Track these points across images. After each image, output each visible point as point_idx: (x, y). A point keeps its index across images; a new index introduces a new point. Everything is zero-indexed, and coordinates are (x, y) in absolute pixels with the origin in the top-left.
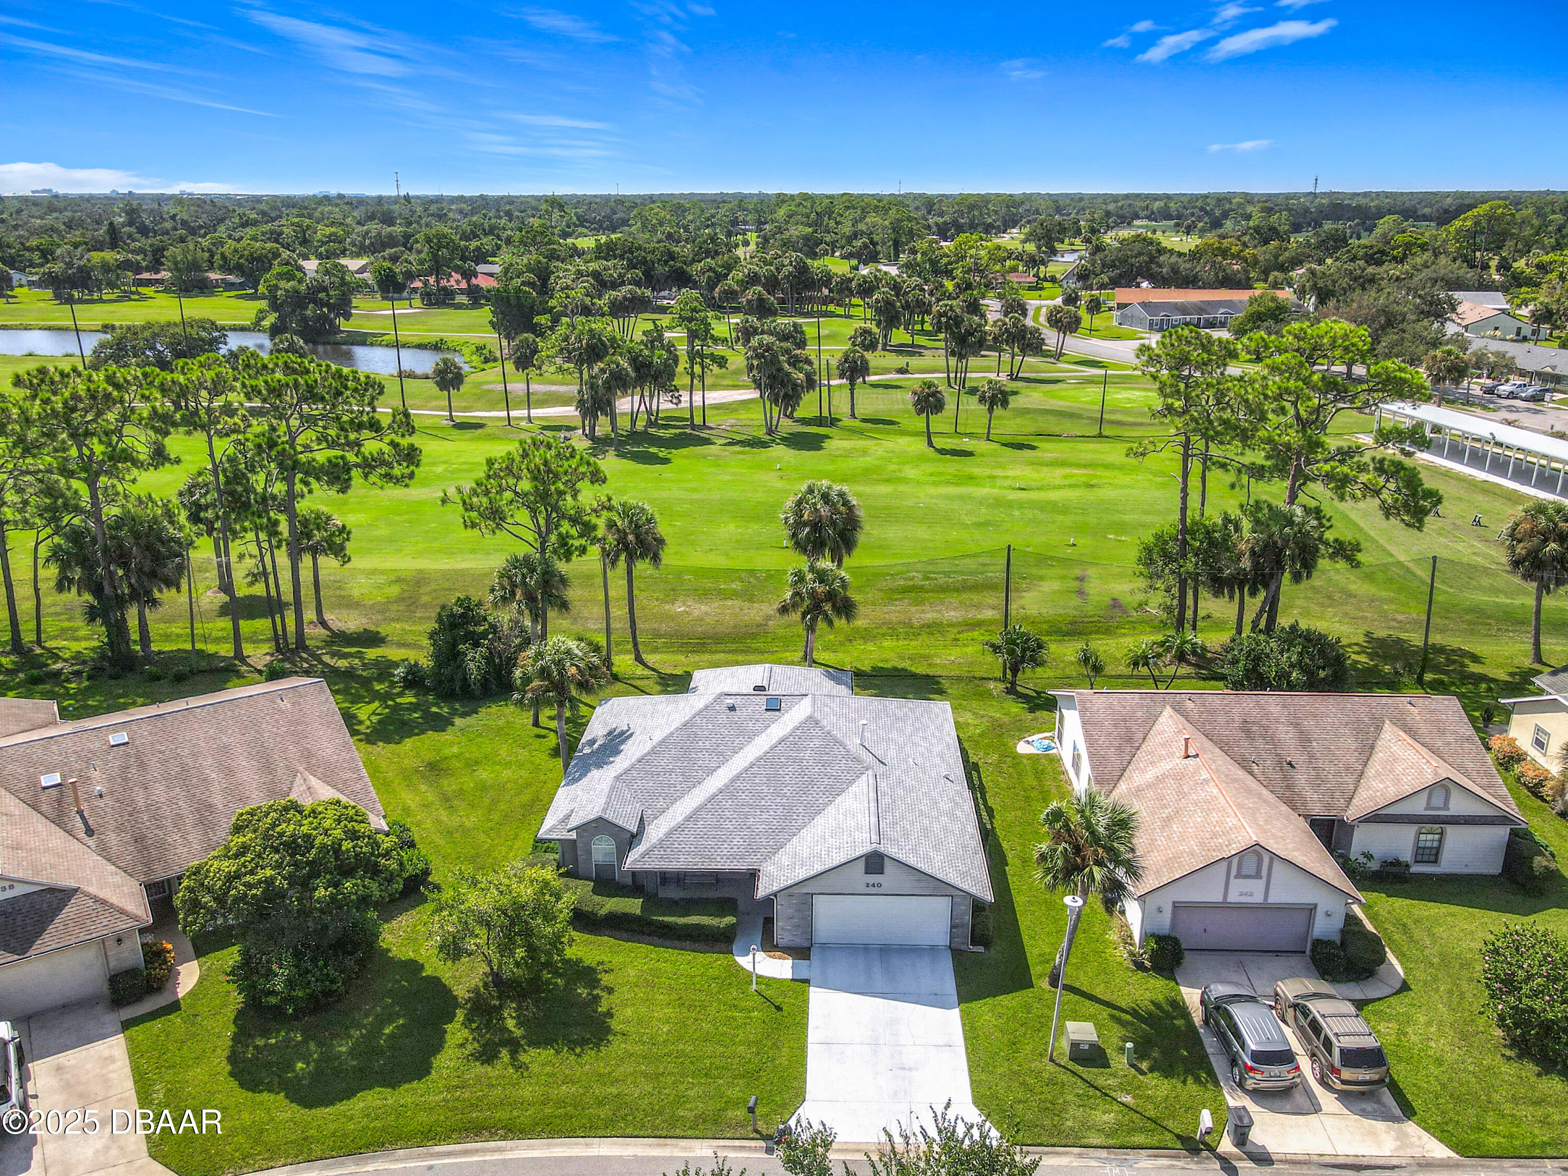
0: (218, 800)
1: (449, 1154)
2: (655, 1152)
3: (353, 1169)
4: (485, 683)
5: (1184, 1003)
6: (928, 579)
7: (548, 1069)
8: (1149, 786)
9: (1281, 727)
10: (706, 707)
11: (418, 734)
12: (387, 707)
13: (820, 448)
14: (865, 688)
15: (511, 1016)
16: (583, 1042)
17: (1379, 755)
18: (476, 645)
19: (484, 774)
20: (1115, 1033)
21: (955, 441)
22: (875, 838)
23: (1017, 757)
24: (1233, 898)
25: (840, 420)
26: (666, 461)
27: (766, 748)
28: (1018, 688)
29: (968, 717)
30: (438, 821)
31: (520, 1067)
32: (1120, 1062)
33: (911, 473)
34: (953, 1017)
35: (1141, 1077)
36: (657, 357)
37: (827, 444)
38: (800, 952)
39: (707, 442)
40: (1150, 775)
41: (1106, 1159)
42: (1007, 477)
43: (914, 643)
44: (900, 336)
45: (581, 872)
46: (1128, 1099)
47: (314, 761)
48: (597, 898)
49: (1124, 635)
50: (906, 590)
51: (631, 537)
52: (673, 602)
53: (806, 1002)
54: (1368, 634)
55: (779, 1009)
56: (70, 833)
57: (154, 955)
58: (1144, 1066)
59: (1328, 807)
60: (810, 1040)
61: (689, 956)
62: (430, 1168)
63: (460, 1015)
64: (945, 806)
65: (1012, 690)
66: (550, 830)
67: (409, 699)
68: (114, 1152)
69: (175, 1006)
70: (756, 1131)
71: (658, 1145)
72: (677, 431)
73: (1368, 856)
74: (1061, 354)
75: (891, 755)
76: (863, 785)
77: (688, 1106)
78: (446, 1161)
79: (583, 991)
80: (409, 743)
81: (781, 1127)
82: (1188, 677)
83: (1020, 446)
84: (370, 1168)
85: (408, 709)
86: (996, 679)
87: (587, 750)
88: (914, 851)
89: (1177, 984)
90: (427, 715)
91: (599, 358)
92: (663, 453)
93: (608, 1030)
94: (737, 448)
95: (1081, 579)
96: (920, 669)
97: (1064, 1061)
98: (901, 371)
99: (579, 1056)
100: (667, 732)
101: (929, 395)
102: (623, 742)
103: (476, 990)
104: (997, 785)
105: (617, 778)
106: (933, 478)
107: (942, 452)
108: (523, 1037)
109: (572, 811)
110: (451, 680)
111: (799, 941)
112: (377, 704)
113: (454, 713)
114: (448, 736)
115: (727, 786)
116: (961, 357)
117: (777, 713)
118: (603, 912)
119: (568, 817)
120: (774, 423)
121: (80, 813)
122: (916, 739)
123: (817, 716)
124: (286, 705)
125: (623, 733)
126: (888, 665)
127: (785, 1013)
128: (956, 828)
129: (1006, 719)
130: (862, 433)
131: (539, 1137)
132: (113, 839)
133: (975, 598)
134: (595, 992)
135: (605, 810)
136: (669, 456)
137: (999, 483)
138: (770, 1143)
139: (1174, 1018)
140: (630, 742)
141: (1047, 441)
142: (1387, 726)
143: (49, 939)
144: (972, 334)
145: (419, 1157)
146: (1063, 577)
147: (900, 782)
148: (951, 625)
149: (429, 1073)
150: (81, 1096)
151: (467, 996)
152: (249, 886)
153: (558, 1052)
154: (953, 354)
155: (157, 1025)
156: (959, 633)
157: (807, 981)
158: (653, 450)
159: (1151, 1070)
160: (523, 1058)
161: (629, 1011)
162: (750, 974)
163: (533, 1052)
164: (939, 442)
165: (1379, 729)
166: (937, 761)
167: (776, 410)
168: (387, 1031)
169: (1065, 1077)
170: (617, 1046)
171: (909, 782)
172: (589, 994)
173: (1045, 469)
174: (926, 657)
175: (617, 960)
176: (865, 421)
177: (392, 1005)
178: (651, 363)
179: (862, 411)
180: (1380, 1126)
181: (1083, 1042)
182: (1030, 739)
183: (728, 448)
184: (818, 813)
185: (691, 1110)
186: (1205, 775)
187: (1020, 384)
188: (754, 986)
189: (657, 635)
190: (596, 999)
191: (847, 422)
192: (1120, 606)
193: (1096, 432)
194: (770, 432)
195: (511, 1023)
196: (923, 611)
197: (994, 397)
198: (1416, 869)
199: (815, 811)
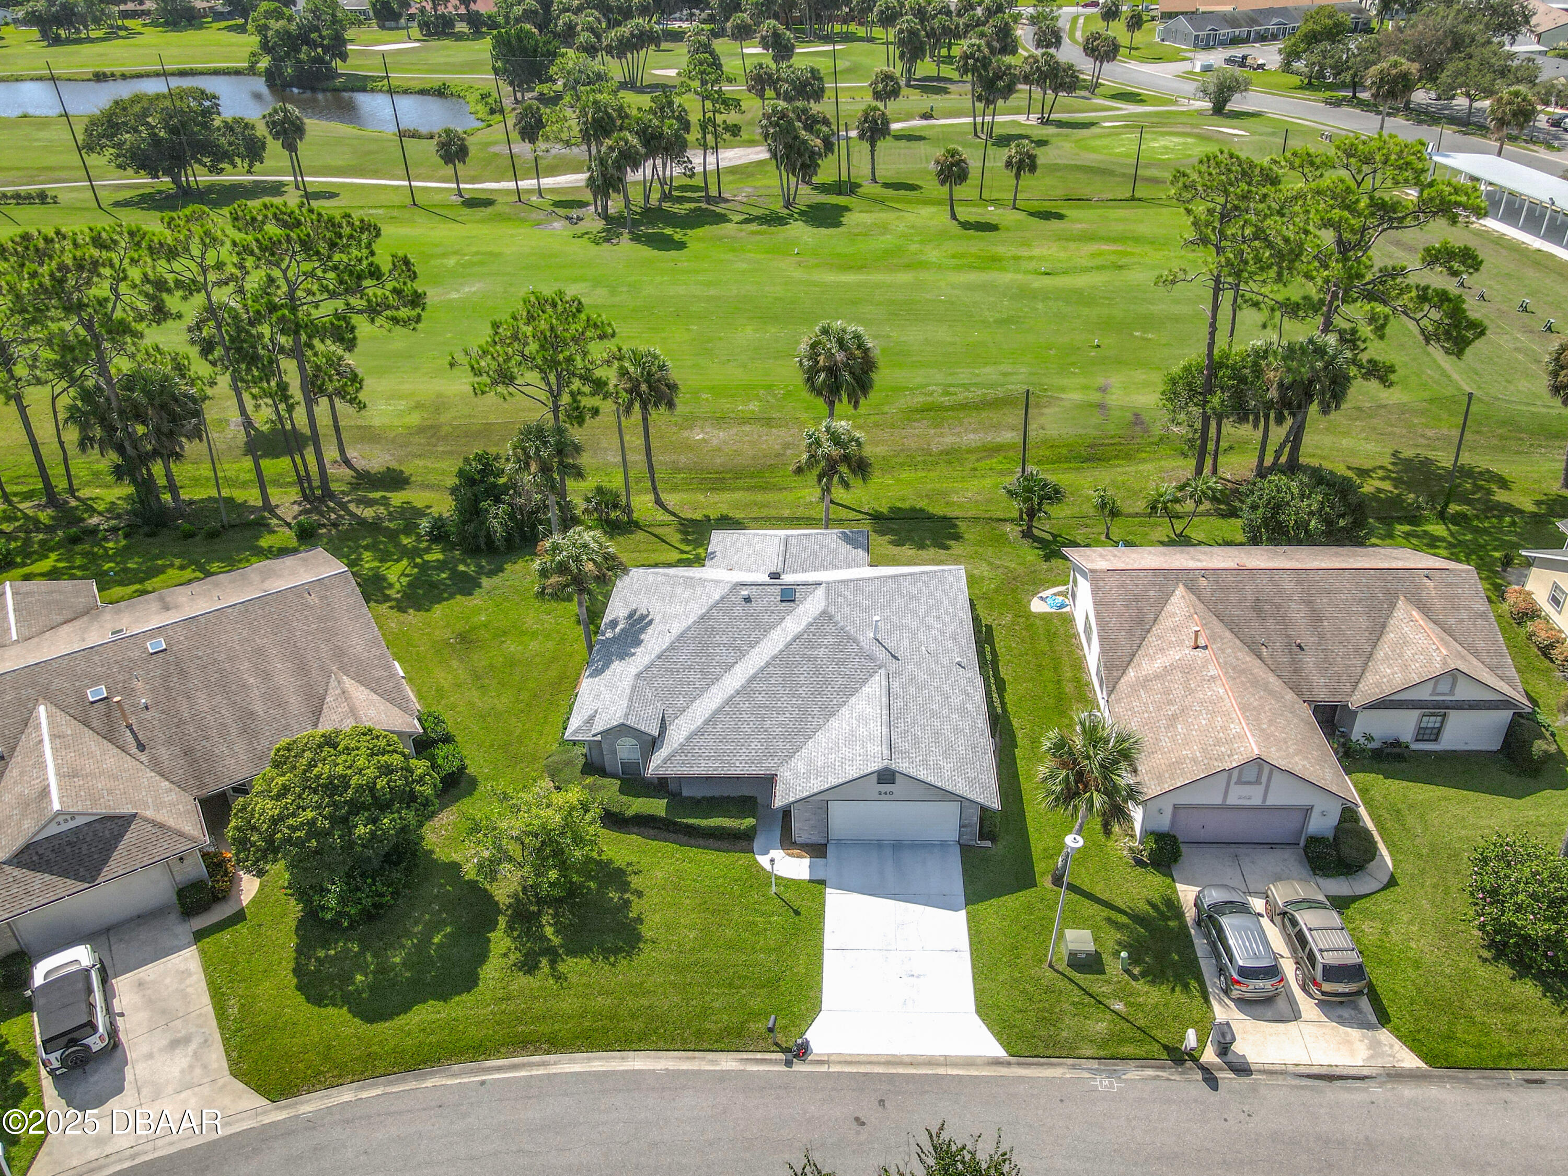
0: (258, 707)
1: (499, 1069)
2: (685, 1066)
3: (413, 1085)
4: (509, 539)
5: (1179, 901)
6: (947, 393)
7: (584, 980)
8: (1157, 677)
9: (1293, 606)
10: (722, 598)
11: (447, 599)
12: (416, 565)
13: (838, 224)
14: (882, 533)
15: (551, 925)
16: (616, 951)
17: (1390, 636)
18: (497, 500)
19: (512, 647)
20: (1112, 937)
21: (980, 211)
22: (886, 752)
23: (1030, 615)
24: (1232, 800)
25: (859, 186)
26: (681, 246)
27: (781, 646)
28: (1035, 531)
29: (983, 570)
30: (471, 703)
31: (560, 978)
32: (1114, 967)
33: (933, 254)
34: (959, 919)
35: (1134, 983)
36: (669, 127)
37: (848, 218)
38: (817, 850)
39: (722, 219)
40: (1159, 663)
41: (1096, 1070)
42: (1031, 258)
43: (932, 475)
44: (926, 67)
45: (608, 769)
46: (1119, 1006)
47: (346, 660)
48: (624, 798)
49: (1144, 460)
50: (924, 410)
51: (644, 387)
52: (691, 428)
53: (823, 904)
54: (1395, 454)
55: (797, 913)
56: (122, 749)
57: (215, 864)
58: (1136, 971)
59: (1334, 691)
60: (826, 946)
61: (712, 855)
62: (483, 1083)
63: (502, 922)
64: (956, 700)
65: (1027, 534)
66: (576, 732)
67: (435, 556)
68: (198, 1071)
69: (239, 917)
70: (777, 1044)
71: (688, 1058)
72: (692, 206)
73: (1370, 738)
74: (1097, 85)
75: (903, 646)
76: (874, 687)
77: (714, 1018)
78: (497, 1076)
79: (614, 895)
80: (438, 610)
81: (799, 1041)
82: (1207, 514)
83: (1046, 216)
84: (429, 1083)
85: (435, 568)
86: (1012, 520)
87: (609, 635)
88: (925, 762)
89: (1174, 880)
90: (455, 574)
91: (607, 134)
92: (678, 235)
93: (639, 938)
94: (753, 227)
95: (1103, 390)
96: (937, 510)
97: (1062, 967)
98: (926, 116)
99: (613, 965)
100: (685, 625)
101: (952, 165)
102: (643, 630)
103: (515, 896)
104: (1009, 649)
105: (638, 676)
106: (955, 261)
107: (966, 225)
108: (562, 946)
109: (596, 712)
110: (476, 537)
111: (816, 839)
112: (405, 562)
113: (481, 571)
114: (476, 600)
115: (744, 687)
116: (988, 102)
117: (792, 604)
118: (630, 812)
119: (592, 718)
120: (792, 192)
121: (130, 727)
122: (930, 620)
123: (832, 610)
124: (313, 599)
125: (643, 617)
126: (906, 505)
127: (802, 918)
128: (966, 725)
129: (1021, 570)
130: (882, 203)
131: (579, 1051)
132: (163, 753)
133: (994, 416)
134: (626, 896)
135: (627, 715)
136: (685, 239)
137: (1025, 265)
138: (790, 1056)
139: (1169, 919)
140: (650, 631)
141: (1078, 207)
142: (1401, 603)
143: (116, 864)
144: (1001, 78)
145: (472, 1072)
146: (1085, 388)
147: (913, 679)
148: (969, 452)
149: (477, 985)
150: (164, 1012)
151: (508, 901)
152: (294, 829)
153: (593, 961)
154: (980, 98)
155: (226, 936)
156: (978, 460)
157: (823, 882)
158: (668, 231)
159: (1143, 974)
160: (562, 967)
161: (657, 918)
162: (769, 875)
163: (571, 961)
164: (964, 213)
165: (1393, 605)
166: (950, 644)
167: (793, 179)
168: (436, 940)
169: (1062, 984)
170: (647, 955)
171: (922, 676)
172: (620, 898)
173: (1072, 246)
174: (944, 494)
175: (646, 861)
176: (886, 185)
177: (440, 911)
178: (661, 134)
179: (884, 173)
180: (1355, 1033)
181: (1081, 952)
182: (1043, 594)
183: (744, 226)
184: (833, 714)
185: (716, 1023)
186: (1213, 671)
187: (1051, 130)
188: (774, 889)
189: (676, 469)
190: (627, 903)
191: (868, 188)
192: (1142, 423)
193: (1128, 195)
194: (788, 204)
195: (549, 931)
196: (942, 435)
197: (1021, 161)
198: (1414, 746)
199: (830, 713)
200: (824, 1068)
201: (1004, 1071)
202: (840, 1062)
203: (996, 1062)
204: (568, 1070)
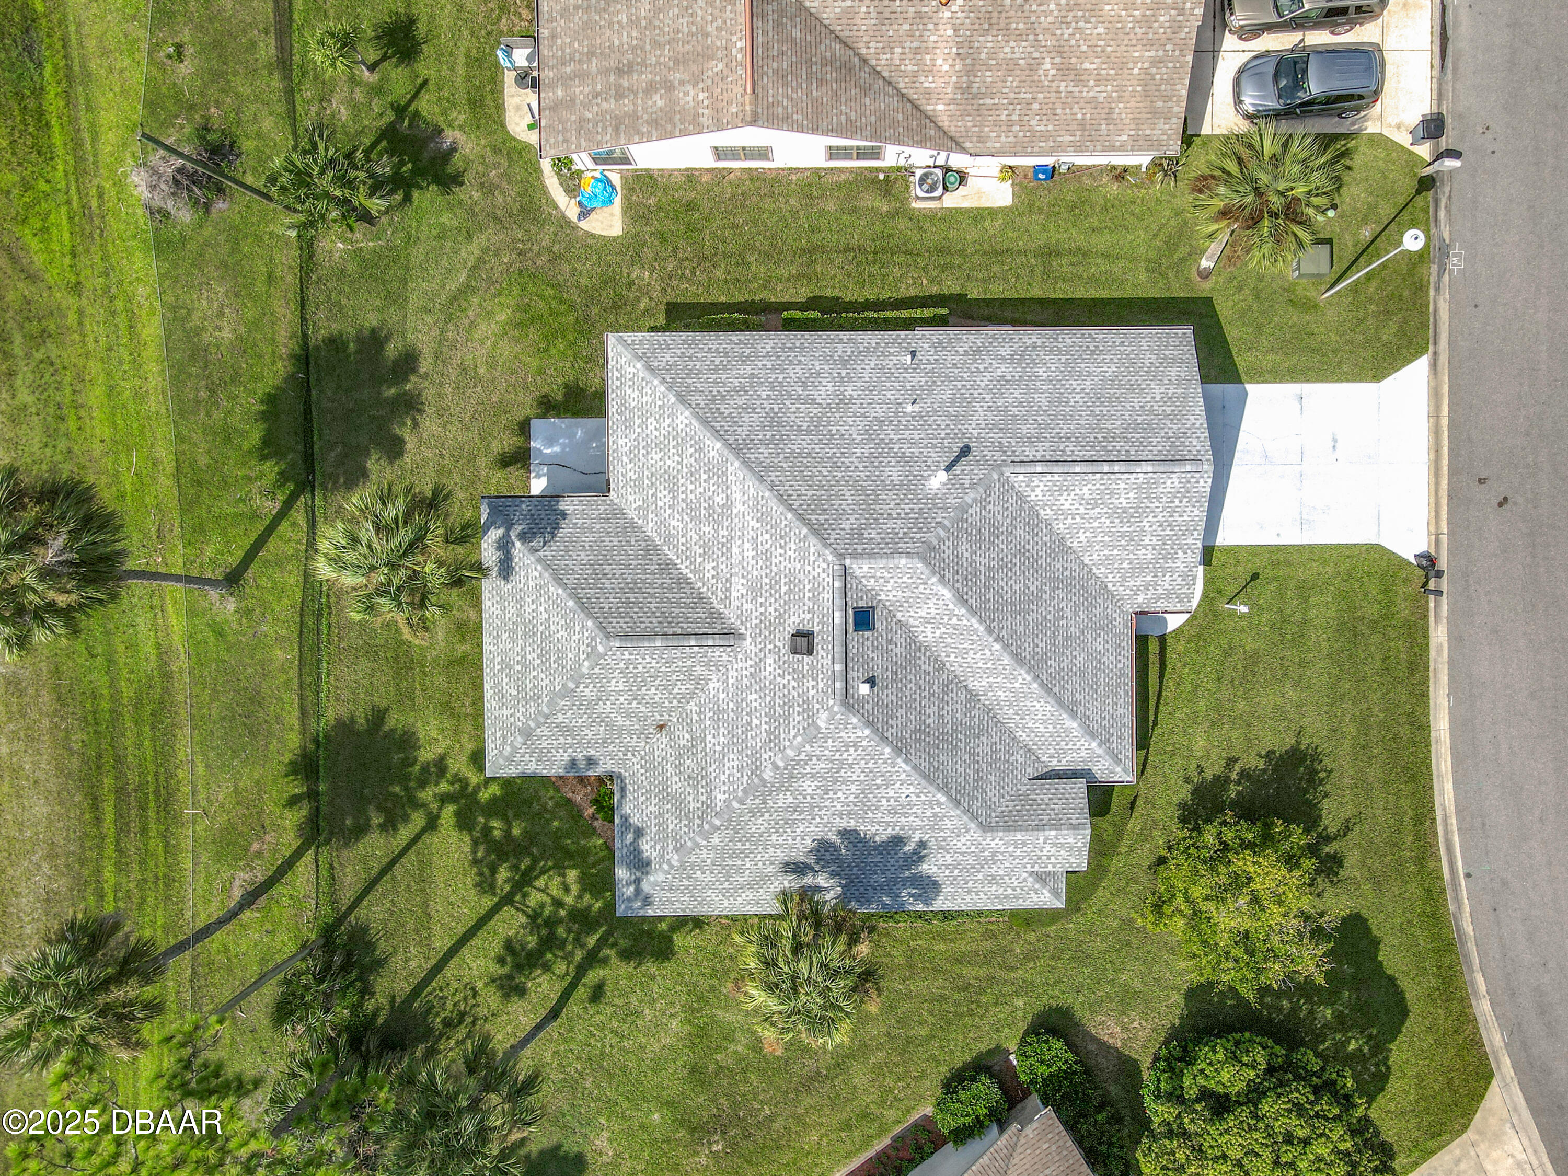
1: (1452, 863)
2: (1444, 678)
31: (1347, 829)
46: (1369, 230)
55: (1255, 576)
60: (1299, 542)
62: (1468, 875)
71: (1435, 677)
78: (1460, 864)
79: (1234, 791)
84: (1468, 928)
89: (1199, 135)
93: (1294, 751)
99: (1331, 772)
125: (820, 848)
127: (1262, 571)
145: (1456, 889)
153: (1326, 795)
172: (1238, 783)
200: (1444, 539)
201: (1443, 359)
202: (1437, 523)
203: (1434, 365)
204: (1452, 795)
